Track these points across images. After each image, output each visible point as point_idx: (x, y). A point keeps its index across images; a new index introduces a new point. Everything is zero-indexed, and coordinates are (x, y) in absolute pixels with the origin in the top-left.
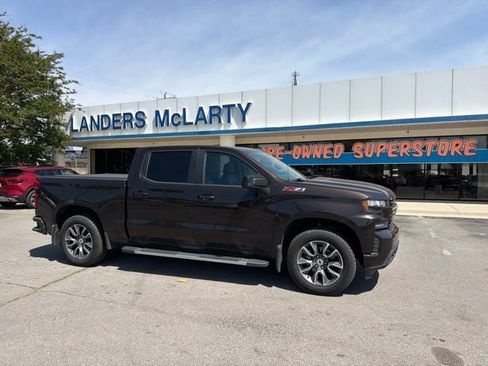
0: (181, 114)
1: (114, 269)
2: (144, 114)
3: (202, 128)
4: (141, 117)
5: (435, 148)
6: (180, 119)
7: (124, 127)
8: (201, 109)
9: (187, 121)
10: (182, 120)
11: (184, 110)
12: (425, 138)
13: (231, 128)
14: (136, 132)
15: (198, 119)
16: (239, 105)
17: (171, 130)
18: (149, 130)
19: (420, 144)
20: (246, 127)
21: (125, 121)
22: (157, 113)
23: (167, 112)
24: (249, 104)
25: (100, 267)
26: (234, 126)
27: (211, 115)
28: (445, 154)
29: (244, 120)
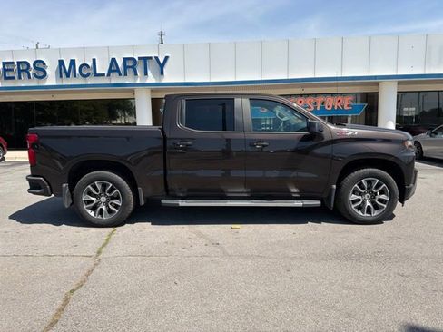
0: (90, 64)
1: (148, 225)
2: (44, 63)
3: (115, 79)
4: (41, 66)
5: (323, 103)
6: (89, 70)
7: (20, 78)
8: (114, 60)
9: (98, 72)
10: (92, 71)
11: (94, 60)
12: (316, 95)
13: (148, 81)
14: (34, 83)
15: (110, 71)
16: (156, 58)
17: (79, 81)
18: (51, 80)
19: (312, 99)
20: (164, 81)
21: (20, 71)
22: (61, 63)
23: (73, 62)
24: (167, 58)
25: (126, 225)
26: (151, 79)
27: (126, 67)
28: (330, 108)
29: (162, 73)
